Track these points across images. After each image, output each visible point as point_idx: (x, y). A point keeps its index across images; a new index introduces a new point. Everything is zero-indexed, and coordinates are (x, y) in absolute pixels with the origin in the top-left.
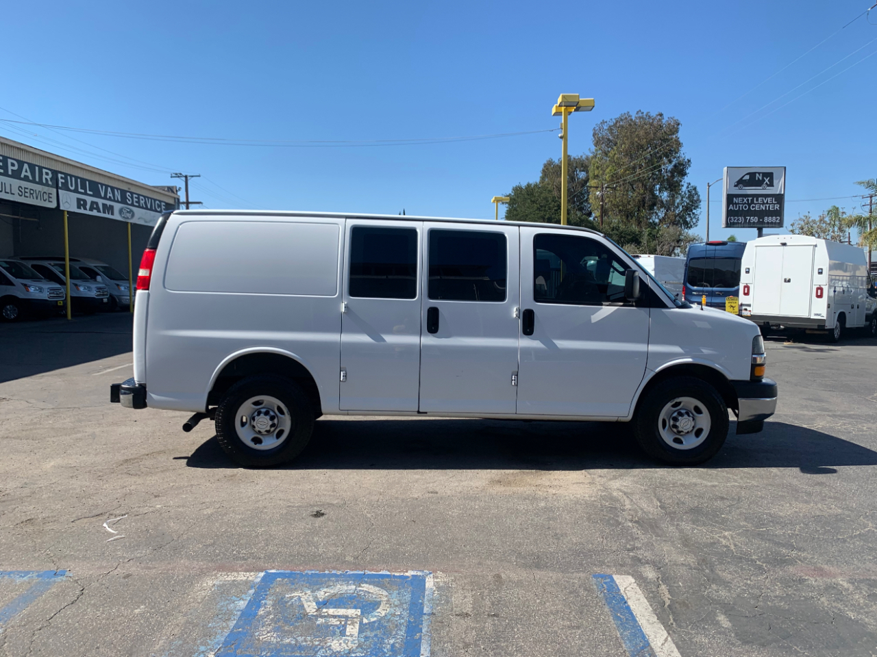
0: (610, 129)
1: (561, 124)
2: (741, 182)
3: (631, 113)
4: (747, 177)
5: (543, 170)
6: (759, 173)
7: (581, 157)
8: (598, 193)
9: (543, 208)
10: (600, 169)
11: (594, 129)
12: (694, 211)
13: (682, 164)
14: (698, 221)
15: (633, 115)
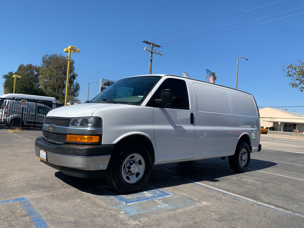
0: (49, 58)
1: (68, 55)
2: (105, 84)
3: (57, 55)
4: (107, 83)
5: (19, 68)
6: (110, 82)
7: (36, 66)
8: (45, 80)
9: (23, 82)
10: (44, 72)
11: (43, 57)
12: (78, 92)
13: (74, 75)
14: (79, 95)
15: (58, 55)
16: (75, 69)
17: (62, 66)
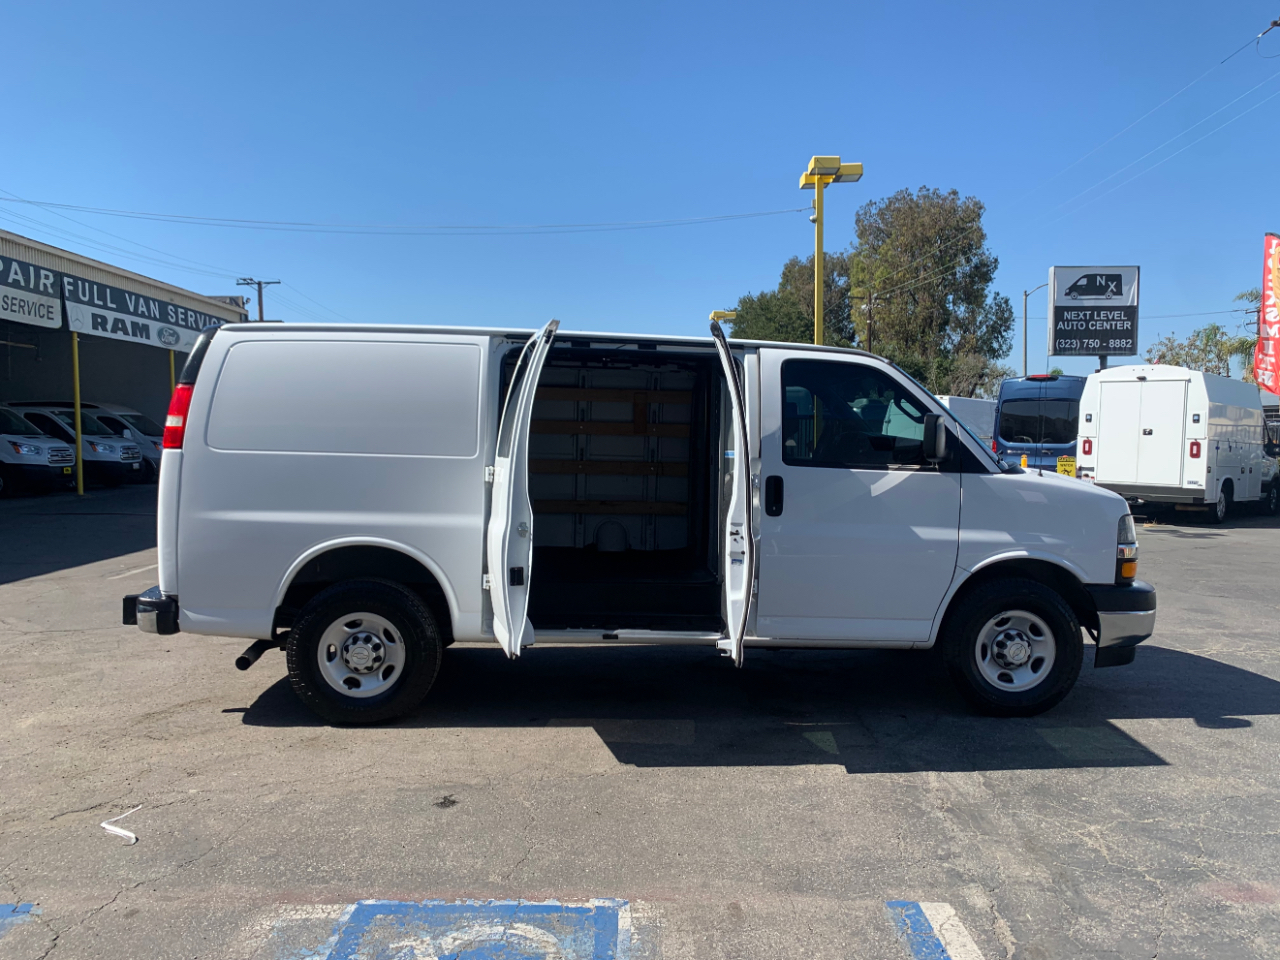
0: (881, 213)
1: (814, 201)
2: (1075, 289)
3: (910, 191)
4: (1084, 282)
5: (784, 274)
6: (1101, 276)
7: (842, 254)
8: (864, 307)
9: (785, 329)
10: (866, 271)
11: (858, 214)
12: (1004, 334)
13: (986, 265)
14: (1010, 348)
15: (915, 193)
16: (988, 236)
17: (928, 235)
